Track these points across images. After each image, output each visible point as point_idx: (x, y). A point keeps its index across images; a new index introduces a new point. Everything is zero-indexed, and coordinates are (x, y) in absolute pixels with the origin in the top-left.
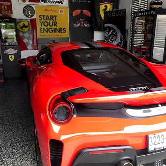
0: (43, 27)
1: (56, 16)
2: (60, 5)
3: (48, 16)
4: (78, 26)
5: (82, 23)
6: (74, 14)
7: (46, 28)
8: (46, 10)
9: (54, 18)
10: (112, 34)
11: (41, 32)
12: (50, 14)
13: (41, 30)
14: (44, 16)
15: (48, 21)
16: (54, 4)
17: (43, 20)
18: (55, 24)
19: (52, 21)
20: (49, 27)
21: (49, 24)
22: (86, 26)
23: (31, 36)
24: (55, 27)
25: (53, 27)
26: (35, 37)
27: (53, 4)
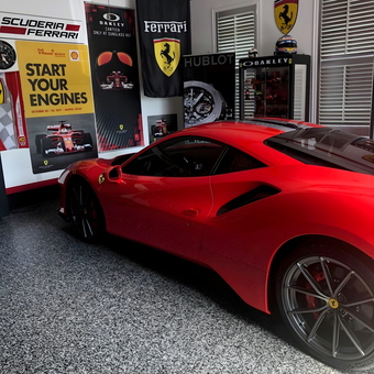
0: (38, 91)
1: (63, 66)
2: (70, 40)
3: (46, 66)
4: (110, 87)
5: (117, 80)
6: (100, 61)
7: (43, 94)
8: (41, 51)
9: (60, 71)
11: (33, 105)
12: (50, 61)
13: (32, 100)
14: (38, 66)
15: (47, 77)
17: (35, 77)
18: (62, 84)
19: (56, 77)
20: (50, 92)
21: (50, 84)
22: (125, 86)
23: (10, 114)
24: (64, 91)
25: (59, 92)
26: (20, 116)
27: (55, 38)
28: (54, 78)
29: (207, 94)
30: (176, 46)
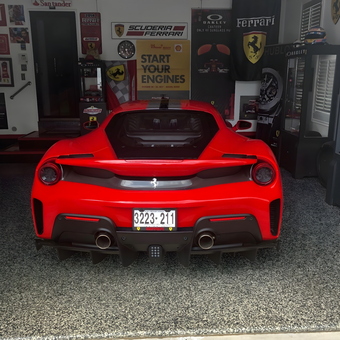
0: (148, 73)
1: (168, 56)
3: (155, 56)
4: (206, 71)
5: (214, 66)
6: (199, 52)
7: (151, 75)
8: (153, 46)
9: (165, 60)
10: (271, 85)
11: (143, 82)
12: (158, 53)
13: (143, 79)
14: (149, 56)
15: (155, 64)
16: (167, 37)
17: (147, 63)
18: (166, 69)
19: (162, 63)
20: (156, 74)
21: (156, 69)
22: (221, 71)
23: (127, 87)
24: (167, 74)
25: (163, 74)
26: (134, 89)
27: (164, 37)
28: (160, 65)
29: (275, 80)
30: (262, 38)
